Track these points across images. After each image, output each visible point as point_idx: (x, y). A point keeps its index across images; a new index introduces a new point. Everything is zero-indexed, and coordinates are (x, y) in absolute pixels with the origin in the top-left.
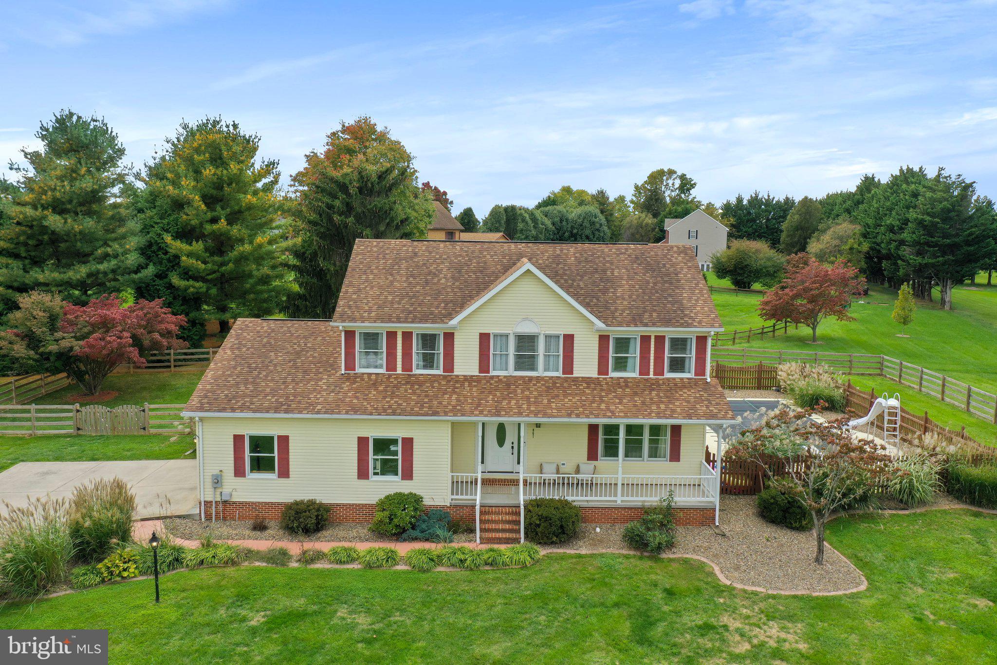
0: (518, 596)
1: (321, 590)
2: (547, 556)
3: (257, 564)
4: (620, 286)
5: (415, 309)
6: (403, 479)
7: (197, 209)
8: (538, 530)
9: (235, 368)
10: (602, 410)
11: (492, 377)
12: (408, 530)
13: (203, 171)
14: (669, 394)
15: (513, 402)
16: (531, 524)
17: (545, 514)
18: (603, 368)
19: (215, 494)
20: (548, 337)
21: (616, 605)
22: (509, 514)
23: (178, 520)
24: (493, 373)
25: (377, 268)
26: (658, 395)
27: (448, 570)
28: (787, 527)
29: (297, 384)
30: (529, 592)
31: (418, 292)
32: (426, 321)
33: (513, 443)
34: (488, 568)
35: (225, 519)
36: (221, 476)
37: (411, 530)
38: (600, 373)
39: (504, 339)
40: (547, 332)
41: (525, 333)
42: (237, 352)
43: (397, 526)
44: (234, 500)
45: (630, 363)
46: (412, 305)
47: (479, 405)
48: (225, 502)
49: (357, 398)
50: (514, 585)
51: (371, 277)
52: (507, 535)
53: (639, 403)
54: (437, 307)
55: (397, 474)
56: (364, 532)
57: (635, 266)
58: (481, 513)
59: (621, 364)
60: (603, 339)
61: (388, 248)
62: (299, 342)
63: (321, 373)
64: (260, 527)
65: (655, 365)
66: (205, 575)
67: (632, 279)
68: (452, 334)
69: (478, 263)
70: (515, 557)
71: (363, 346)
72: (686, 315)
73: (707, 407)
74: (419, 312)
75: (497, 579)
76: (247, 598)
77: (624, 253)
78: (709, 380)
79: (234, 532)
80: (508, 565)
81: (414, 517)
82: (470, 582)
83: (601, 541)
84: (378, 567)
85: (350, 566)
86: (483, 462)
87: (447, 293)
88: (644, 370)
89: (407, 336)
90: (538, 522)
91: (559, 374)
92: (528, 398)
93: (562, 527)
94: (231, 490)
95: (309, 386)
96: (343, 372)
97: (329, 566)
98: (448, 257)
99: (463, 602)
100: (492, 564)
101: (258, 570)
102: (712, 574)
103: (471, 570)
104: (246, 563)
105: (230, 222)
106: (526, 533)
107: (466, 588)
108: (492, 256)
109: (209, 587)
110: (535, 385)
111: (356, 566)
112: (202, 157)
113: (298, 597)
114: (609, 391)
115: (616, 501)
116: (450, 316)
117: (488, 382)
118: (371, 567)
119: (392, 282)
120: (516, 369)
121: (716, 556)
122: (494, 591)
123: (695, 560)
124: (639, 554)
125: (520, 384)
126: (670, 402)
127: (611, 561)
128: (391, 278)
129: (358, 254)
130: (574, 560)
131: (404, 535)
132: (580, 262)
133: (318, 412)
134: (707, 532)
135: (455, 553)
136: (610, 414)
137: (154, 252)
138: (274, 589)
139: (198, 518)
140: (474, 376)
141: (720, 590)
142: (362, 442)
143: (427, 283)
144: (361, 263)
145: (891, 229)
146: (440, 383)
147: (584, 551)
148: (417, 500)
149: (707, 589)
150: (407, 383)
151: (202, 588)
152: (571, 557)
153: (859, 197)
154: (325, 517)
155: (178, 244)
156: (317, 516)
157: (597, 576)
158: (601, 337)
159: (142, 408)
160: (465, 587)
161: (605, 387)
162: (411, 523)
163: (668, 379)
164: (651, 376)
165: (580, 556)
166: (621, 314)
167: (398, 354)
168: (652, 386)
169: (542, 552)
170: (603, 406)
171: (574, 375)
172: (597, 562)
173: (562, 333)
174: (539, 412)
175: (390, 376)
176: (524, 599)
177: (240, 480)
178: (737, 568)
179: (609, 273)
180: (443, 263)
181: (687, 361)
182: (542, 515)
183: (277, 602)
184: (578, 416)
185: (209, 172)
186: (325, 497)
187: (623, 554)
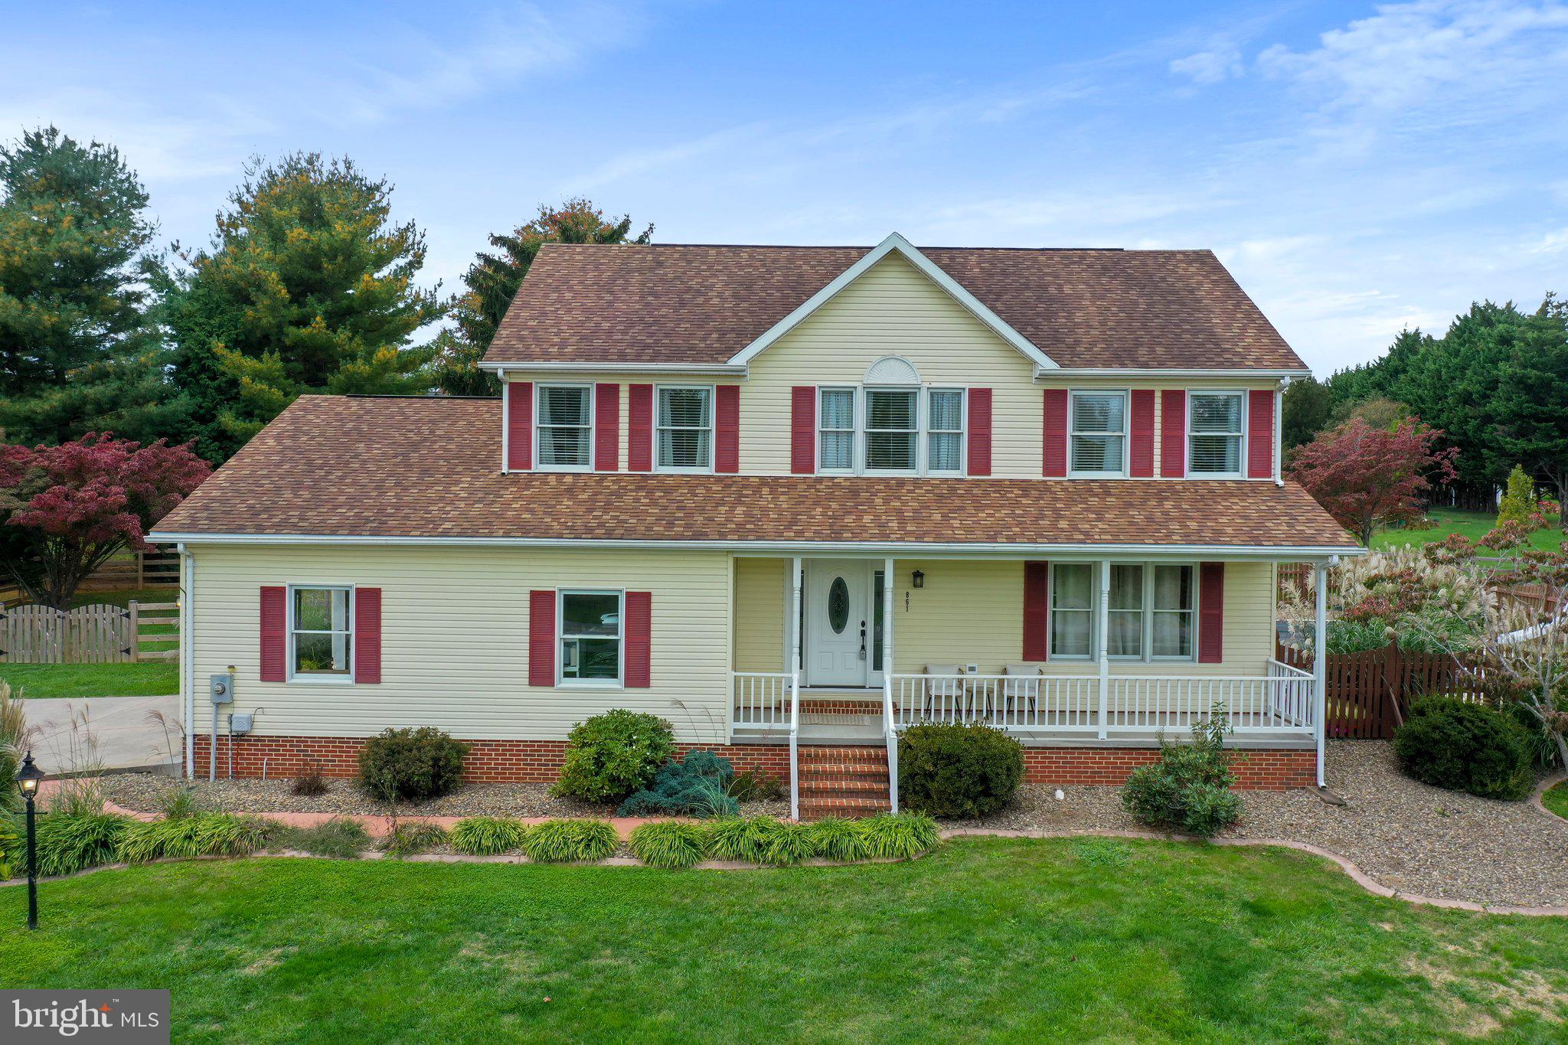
0: (898, 916)
1: (429, 904)
2: (955, 842)
3: (288, 854)
4: (1079, 309)
5: (657, 342)
6: (627, 685)
7: (273, 296)
8: (933, 786)
9: (279, 465)
10: (1062, 530)
11: (820, 480)
12: (637, 790)
13: (288, 232)
14: (1200, 505)
15: (867, 519)
16: (912, 776)
17: (945, 749)
18: (1053, 463)
19: (217, 721)
20: (936, 396)
21: (1137, 935)
22: (861, 760)
23: (135, 777)
24: (820, 472)
25: (581, 283)
26: (1178, 507)
27: (729, 867)
28: (1474, 793)
29: (405, 489)
30: (921, 910)
31: (663, 316)
32: (681, 360)
33: (863, 624)
34: (819, 862)
35: (237, 775)
36: (232, 678)
37: (644, 791)
38: (1047, 472)
39: (844, 400)
40: (934, 385)
41: (886, 386)
42: (288, 442)
43: (614, 780)
44: (257, 732)
45: (1110, 452)
46: (652, 335)
47: (794, 522)
48: (240, 738)
49: (532, 511)
50: (884, 895)
51: (568, 295)
52: (860, 802)
53: (1139, 518)
54: (704, 339)
55: (615, 676)
56: (542, 796)
57: (1104, 280)
58: (801, 758)
59: (1091, 455)
60: (1054, 400)
61: (604, 256)
62: (419, 429)
63: (458, 473)
64: (311, 787)
65: (1164, 455)
66: (164, 875)
67: (1102, 298)
68: (735, 390)
69: (785, 276)
70: (884, 839)
71: (547, 415)
72: (1225, 350)
73: (1290, 525)
74: (665, 346)
75: (844, 884)
76: (249, 920)
77: (1079, 263)
78: (1281, 483)
79: (252, 797)
80: (867, 857)
81: (651, 762)
82: (782, 888)
83: (1072, 816)
84: (566, 860)
85: (503, 859)
86: (801, 667)
87: (724, 319)
88: (1141, 465)
89: (641, 395)
90: (929, 767)
91: (962, 473)
92: (899, 512)
93: (984, 779)
94: (251, 711)
95: (431, 493)
96: (505, 470)
97: (455, 859)
98: (726, 268)
99: (766, 928)
100: (831, 852)
101: (291, 865)
102: (1339, 876)
103: (782, 865)
104: (264, 853)
105: (332, 327)
106: (902, 800)
107: (773, 901)
108: (813, 267)
109: (164, 898)
110: (910, 491)
111: (516, 858)
112: (285, 213)
113: (371, 917)
114: (1070, 502)
115: (1095, 735)
116: (731, 351)
117: (810, 487)
118: (550, 861)
119: (610, 303)
120: (869, 466)
121: (1337, 842)
122: (838, 906)
123: (1294, 851)
124: (1162, 837)
125: (879, 491)
126: (1206, 517)
127: (1104, 851)
128: (608, 297)
129: (543, 264)
130: (1018, 849)
131: (630, 802)
132: (991, 275)
133: (445, 534)
134: (1304, 798)
135: (743, 830)
136: (1082, 537)
137: (192, 375)
138: (316, 902)
139: (179, 773)
140: (781, 478)
141: (1379, 908)
142: (540, 601)
143: (682, 303)
144: (549, 276)
145: (1466, 399)
146: (708, 489)
147: (1036, 833)
148: (658, 729)
149: (1342, 905)
150: (639, 489)
151: (147, 901)
152: (1011, 843)
153: (1397, 363)
154: (454, 762)
155: (236, 356)
156: (436, 760)
157: (1077, 879)
158: (1048, 394)
159: (124, 611)
160: (772, 898)
161: (1061, 495)
162: (642, 774)
163: (1194, 483)
164: (1157, 476)
165: (1029, 842)
166: (1089, 350)
167: (621, 432)
168: (1161, 493)
169: (945, 833)
170: (1063, 524)
171: (993, 476)
172: (1073, 853)
173: (967, 386)
174: (926, 533)
175: (603, 478)
176: (913, 922)
177: (273, 687)
178: (1398, 865)
179: (1052, 290)
180: (714, 276)
181: (1230, 448)
182: (938, 753)
183: (316, 928)
184: (1011, 540)
185: (297, 234)
186: (459, 728)
187: (1127, 839)
